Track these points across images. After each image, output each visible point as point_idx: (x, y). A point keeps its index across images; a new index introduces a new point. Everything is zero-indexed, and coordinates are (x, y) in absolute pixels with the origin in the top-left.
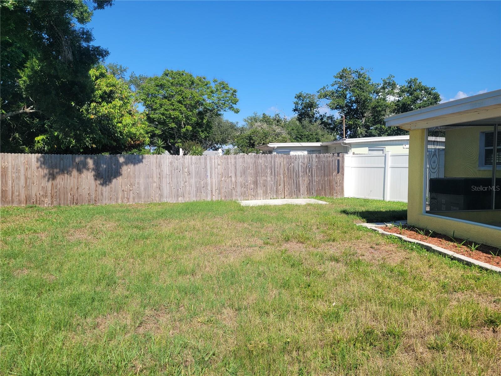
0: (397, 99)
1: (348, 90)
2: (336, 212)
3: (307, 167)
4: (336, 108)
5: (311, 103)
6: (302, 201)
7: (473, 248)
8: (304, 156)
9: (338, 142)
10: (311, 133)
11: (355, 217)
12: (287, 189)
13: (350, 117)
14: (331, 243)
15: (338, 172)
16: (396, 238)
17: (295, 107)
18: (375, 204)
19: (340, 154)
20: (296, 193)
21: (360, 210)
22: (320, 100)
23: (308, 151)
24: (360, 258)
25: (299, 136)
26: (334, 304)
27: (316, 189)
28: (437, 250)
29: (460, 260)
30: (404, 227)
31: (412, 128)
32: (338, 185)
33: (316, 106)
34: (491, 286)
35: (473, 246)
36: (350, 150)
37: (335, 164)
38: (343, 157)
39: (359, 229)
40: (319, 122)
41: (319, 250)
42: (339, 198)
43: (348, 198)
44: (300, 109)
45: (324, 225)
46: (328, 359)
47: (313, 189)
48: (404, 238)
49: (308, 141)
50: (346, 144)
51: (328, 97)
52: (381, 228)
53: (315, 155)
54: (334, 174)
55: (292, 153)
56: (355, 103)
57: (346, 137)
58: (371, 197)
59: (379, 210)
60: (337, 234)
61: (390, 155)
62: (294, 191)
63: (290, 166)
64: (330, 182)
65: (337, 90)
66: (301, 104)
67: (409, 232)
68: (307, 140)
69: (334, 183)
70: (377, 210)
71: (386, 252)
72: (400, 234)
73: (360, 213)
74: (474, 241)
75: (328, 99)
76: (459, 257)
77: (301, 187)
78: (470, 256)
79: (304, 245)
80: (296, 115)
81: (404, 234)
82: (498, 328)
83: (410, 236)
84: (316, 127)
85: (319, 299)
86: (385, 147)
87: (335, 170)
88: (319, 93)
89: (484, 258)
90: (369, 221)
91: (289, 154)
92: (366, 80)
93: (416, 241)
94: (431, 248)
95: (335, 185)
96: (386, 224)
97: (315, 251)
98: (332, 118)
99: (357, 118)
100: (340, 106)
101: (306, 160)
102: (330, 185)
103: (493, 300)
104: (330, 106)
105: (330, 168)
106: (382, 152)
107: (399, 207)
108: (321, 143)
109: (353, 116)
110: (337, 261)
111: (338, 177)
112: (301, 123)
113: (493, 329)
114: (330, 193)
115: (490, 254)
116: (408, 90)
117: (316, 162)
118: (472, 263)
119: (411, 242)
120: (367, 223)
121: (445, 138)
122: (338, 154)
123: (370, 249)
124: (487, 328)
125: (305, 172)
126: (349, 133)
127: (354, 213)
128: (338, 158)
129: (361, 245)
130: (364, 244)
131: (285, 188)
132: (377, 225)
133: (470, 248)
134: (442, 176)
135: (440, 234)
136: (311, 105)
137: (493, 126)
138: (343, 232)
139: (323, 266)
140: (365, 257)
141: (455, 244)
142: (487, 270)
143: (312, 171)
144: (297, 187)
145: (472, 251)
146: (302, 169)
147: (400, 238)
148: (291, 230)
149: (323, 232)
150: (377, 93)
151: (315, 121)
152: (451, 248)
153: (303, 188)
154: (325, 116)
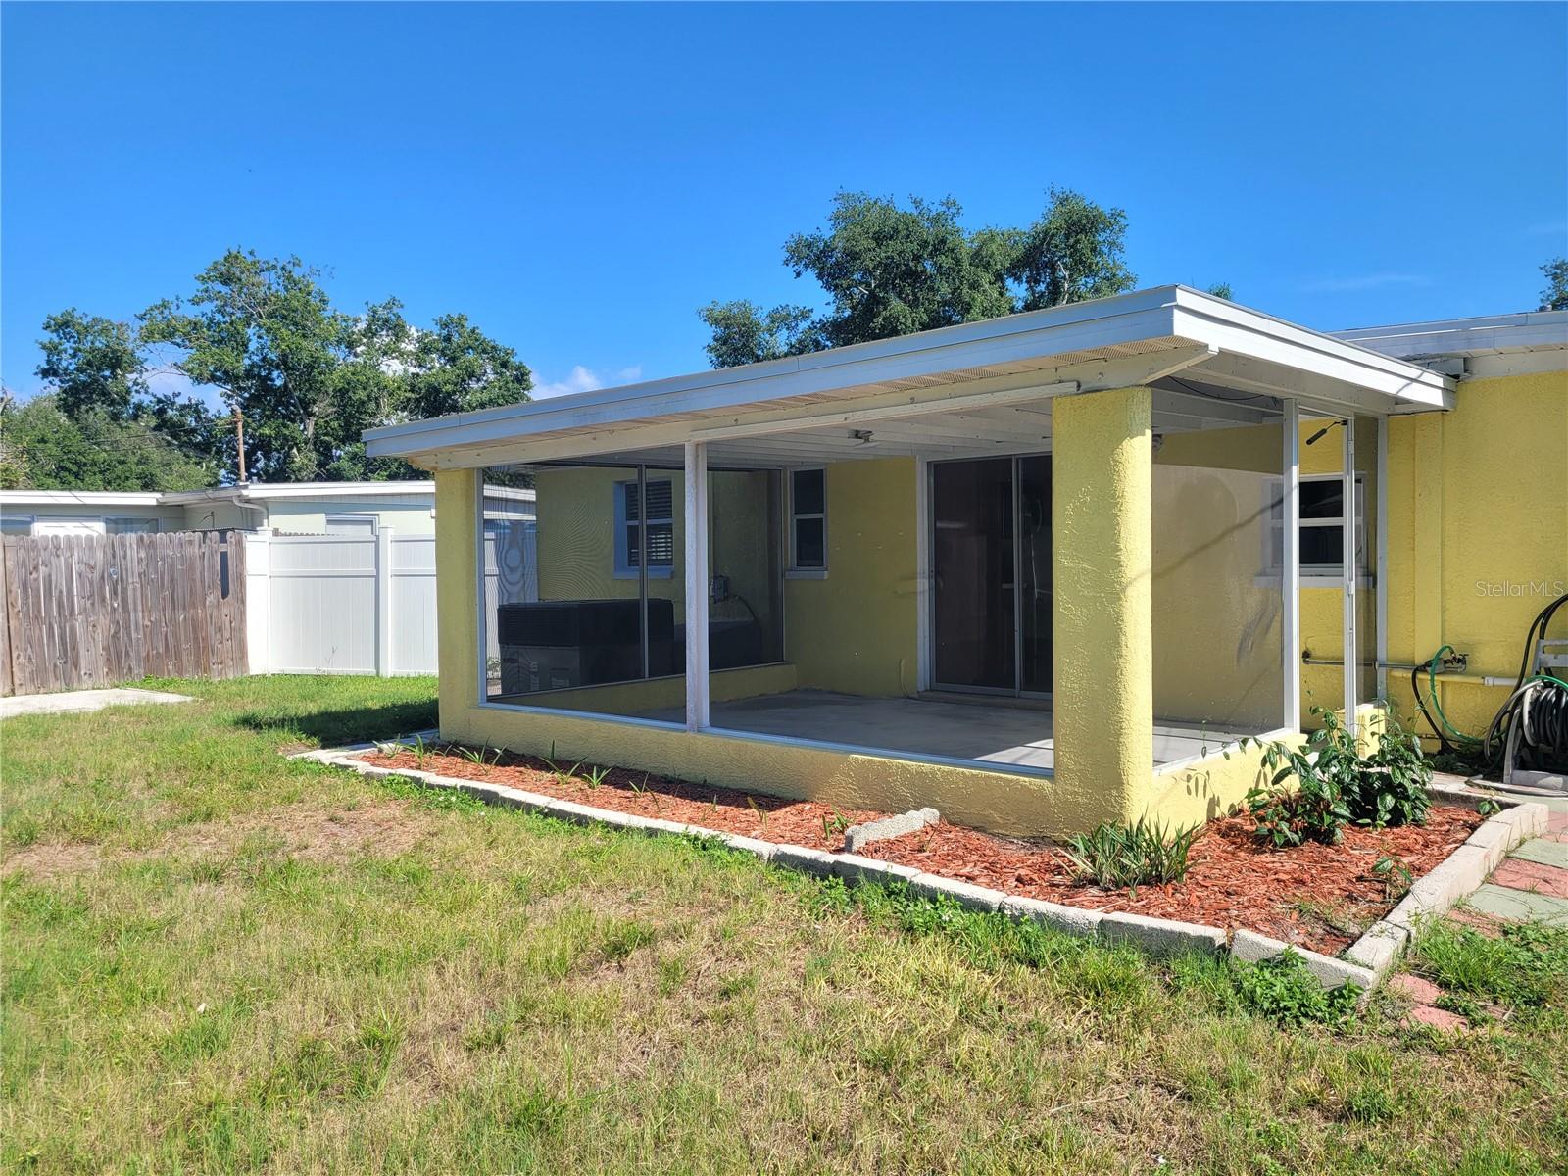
0: (412, 370)
1: (253, 324)
2: (218, 726)
3: (102, 578)
4: (213, 379)
5: (114, 351)
6: (86, 701)
7: (595, 781)
8: (90, 539)
9: (223, 494)
10: (117, 455)
11: (285, 734)
12: (21, 659)
13: (264, 410)
14: (198, 825)
15: (225, 594)
16: (405, 783)
17: (48, 361)
18: (351, 688)
19: (230, 534)
20: (65, 671)
21: (302, 713)
22: (150, 345)
23: (107, 521)
24: (296, 855)
25: (69, 465)
26: (201, 1008)
27: (144, 654)
28: (512, 797)
29: (562, 816)
30: (428, 747)
31: (442, 466)
32: (227, 634)
33: (135, 364)
34: (626, 864)
35: (594, 775)
36: (265, 521)
37: (212, 567)
38: (240, 544)
39: (295, 769)
40: (149, 421)
41: (155, 855)
42: (231, 677)
43: (264, 676)
44: (66, 370)
45: (173, 773)
46: (177, 1164)
47: (132, 654)
48: (429, 777)
49: (108, 485)
50: (248, 501)
51: (179, 341)
52: (365, 758)
53: (134, 535)
54: (210, 599)
55: (42, 529)
56: (278, 367)
57: (248, 478)
58: (337, 669)
59: (361, 706)
60: (220, 793)
61: (389, 539)
62: (55, 666)
63: (35, 575)
64: (196, 626)
65: (211, 320)
66: (71, 351)
67: (444, 761)
68: (103, 480)
69: (211, 630)
70: (353, 708)
71: (376, 825)
72: (419, 768)
73: (300, 720)
74: (598, 762)
75: (179, 345)
76: (562, 809)
77: (82, 652)
78: (587, 800)
79: (97, 846)
80: (53, 389)
81: (428, 767)
82: (629, 959)
83: (445, 772)
84: (140, 439)
85: (152, 1003)
86: (378, 515)
87: (212, 586)
88: (145, 323)
89: (617, 800)
90: (328, 743)
91: (28, 533)
92: (312, 301)
93: (459, 782)
94: (496, 794)
95: (215, 639)
96: (379, 745)
97: (138, 860)
98: (197, 411)
99: (284, 417)
100: (226, 373)
101: (99, 555)
102: (196, 639)
103: (626, 896)
104: (188, 371)
105: (194, 580)
106: (370, 527)
107: (422, 691)
108: (158, 495)
109: (275, 409)
110: (217, 877)
111: (225, 611)
112: (77, 420)
113: (619, 963)
114: (198, 664)
115: (632, 789)
116: (441, 346)
117: (140, 560)
118: (590, 818)
119: (444, 788)
120: (324, 747)
121: (534, 492)
122: (223, 533)
123: (328, 824)
124: (607, 965)
125: (95, 596)
126: (260, 464)
127: (281, 723)
128: (223, 547)
129: (299, 817)
130: (309, 813)
131: (14, 655)
132: (352, 752)
133: (590, 781)
134: (532, 598)
135: (524, 755)
136: (115, 361)
137: (636, 470)
138: (241, 788)
139: (166, 904)
140: (310, 851)
141: (557, 775)
142: (618, 828)
143: (124, 591)
144: (65, 651)
145: (594, 788)
146: (83, 586)
147: (418, 781)
148: (43, 806)
149: (169, 796)
150: (351, 345)
151: (136, 417)
152: (546, 788)
153: (91, 654)
154: (173, 403)
